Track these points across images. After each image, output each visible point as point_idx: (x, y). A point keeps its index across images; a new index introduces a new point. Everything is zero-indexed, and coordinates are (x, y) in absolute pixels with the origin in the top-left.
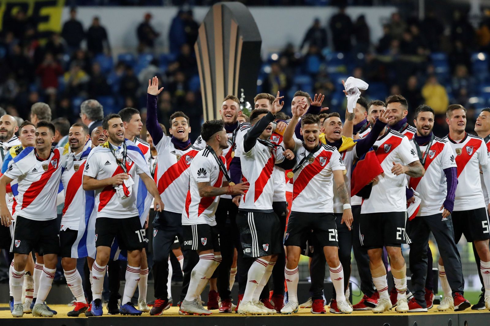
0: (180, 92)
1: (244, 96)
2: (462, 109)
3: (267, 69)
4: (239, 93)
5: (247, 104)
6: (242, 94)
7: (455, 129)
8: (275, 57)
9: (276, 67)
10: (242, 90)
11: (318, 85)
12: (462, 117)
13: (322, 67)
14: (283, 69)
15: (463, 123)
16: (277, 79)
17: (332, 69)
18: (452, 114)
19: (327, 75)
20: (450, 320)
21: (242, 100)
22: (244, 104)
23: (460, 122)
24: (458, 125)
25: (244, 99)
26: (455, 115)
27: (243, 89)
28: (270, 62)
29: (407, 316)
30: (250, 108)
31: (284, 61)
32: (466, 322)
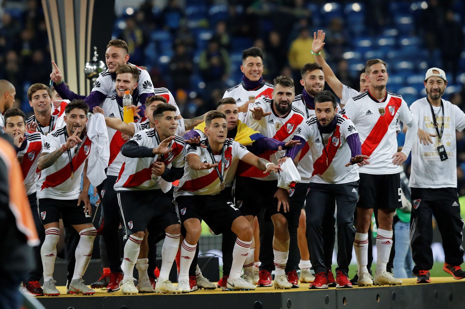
0: (26, 51)
1: (97, 55)
2: (381, 63)
3: (122, 25)
4: (92, 51)
5: (100, 63)
6: (95, 53)
7: (375, 85)
8: (130, 11)
9: (131, 23)
10: (95, 48)
11: (178, 41)
12: (380, 71)
13: (183, 22)
14: (139, 24)
15: (382, 78)
16: (133, 36)
17: (193, 24)
18: (371, 70)
19: (189, 31)
20: (327, 296)
21: (95, 59)
22: (98, 63)
23: (379, 77)
24: (378, 80)
25: (98, 58)
26: (373, 70)
27: (97, 47)
28: (125, 17)
29: (280, 293)
30: (104, 67)
31: (141, 16)
32: (344, 299)
